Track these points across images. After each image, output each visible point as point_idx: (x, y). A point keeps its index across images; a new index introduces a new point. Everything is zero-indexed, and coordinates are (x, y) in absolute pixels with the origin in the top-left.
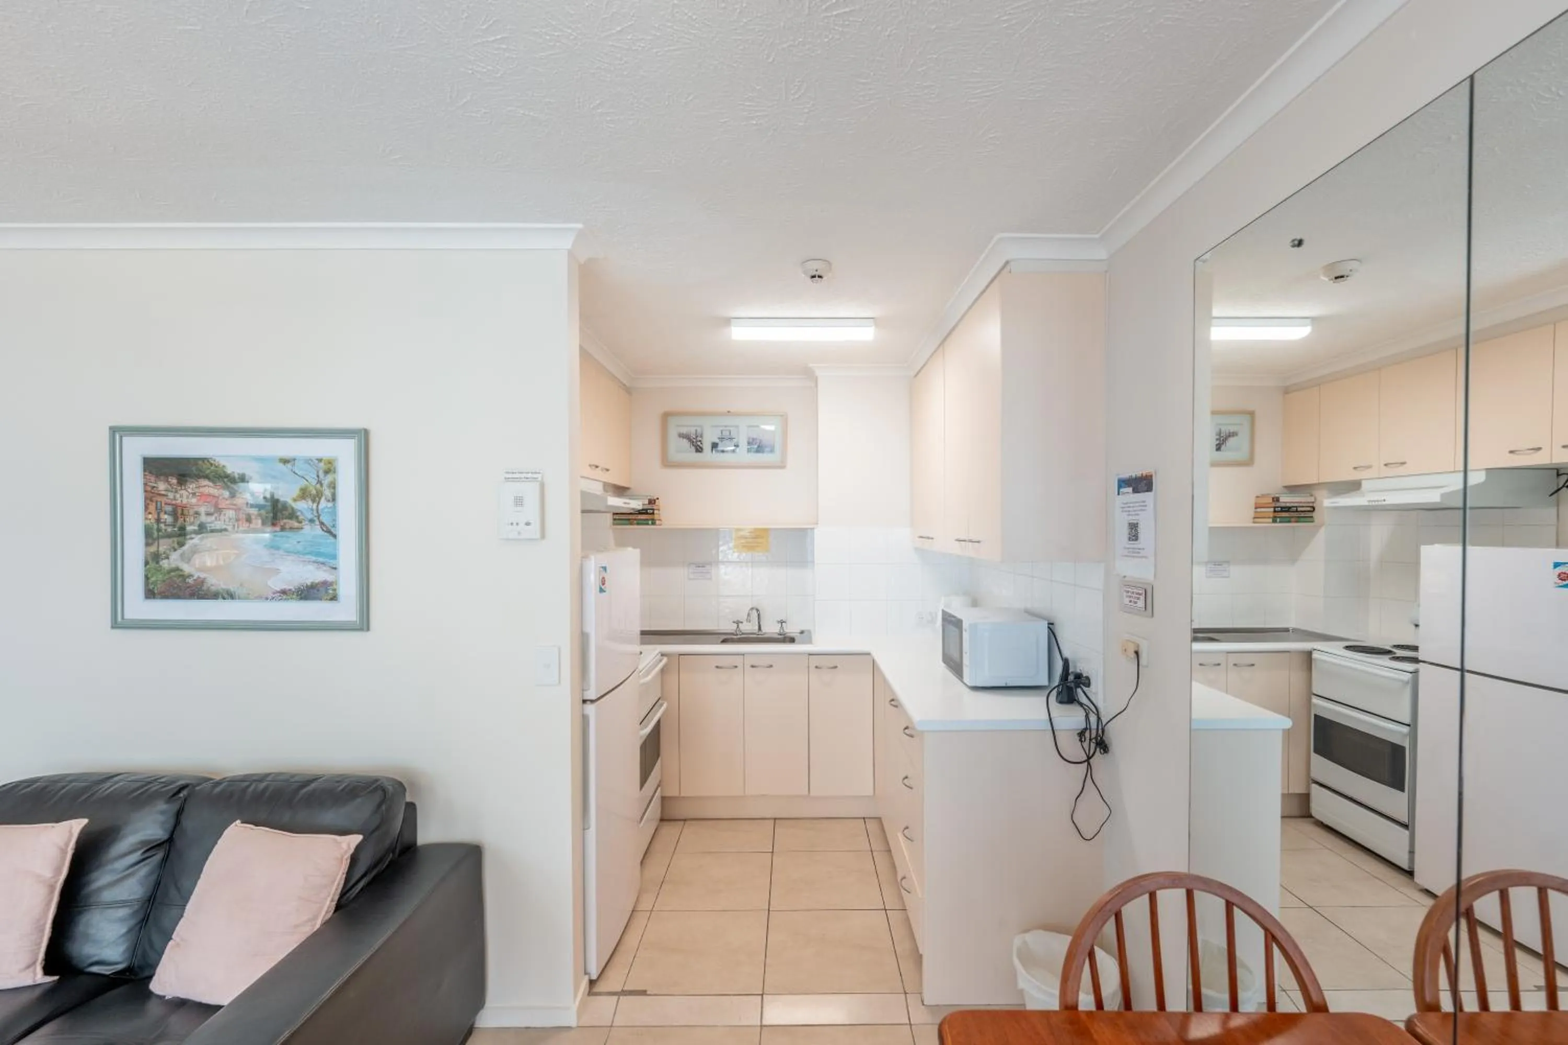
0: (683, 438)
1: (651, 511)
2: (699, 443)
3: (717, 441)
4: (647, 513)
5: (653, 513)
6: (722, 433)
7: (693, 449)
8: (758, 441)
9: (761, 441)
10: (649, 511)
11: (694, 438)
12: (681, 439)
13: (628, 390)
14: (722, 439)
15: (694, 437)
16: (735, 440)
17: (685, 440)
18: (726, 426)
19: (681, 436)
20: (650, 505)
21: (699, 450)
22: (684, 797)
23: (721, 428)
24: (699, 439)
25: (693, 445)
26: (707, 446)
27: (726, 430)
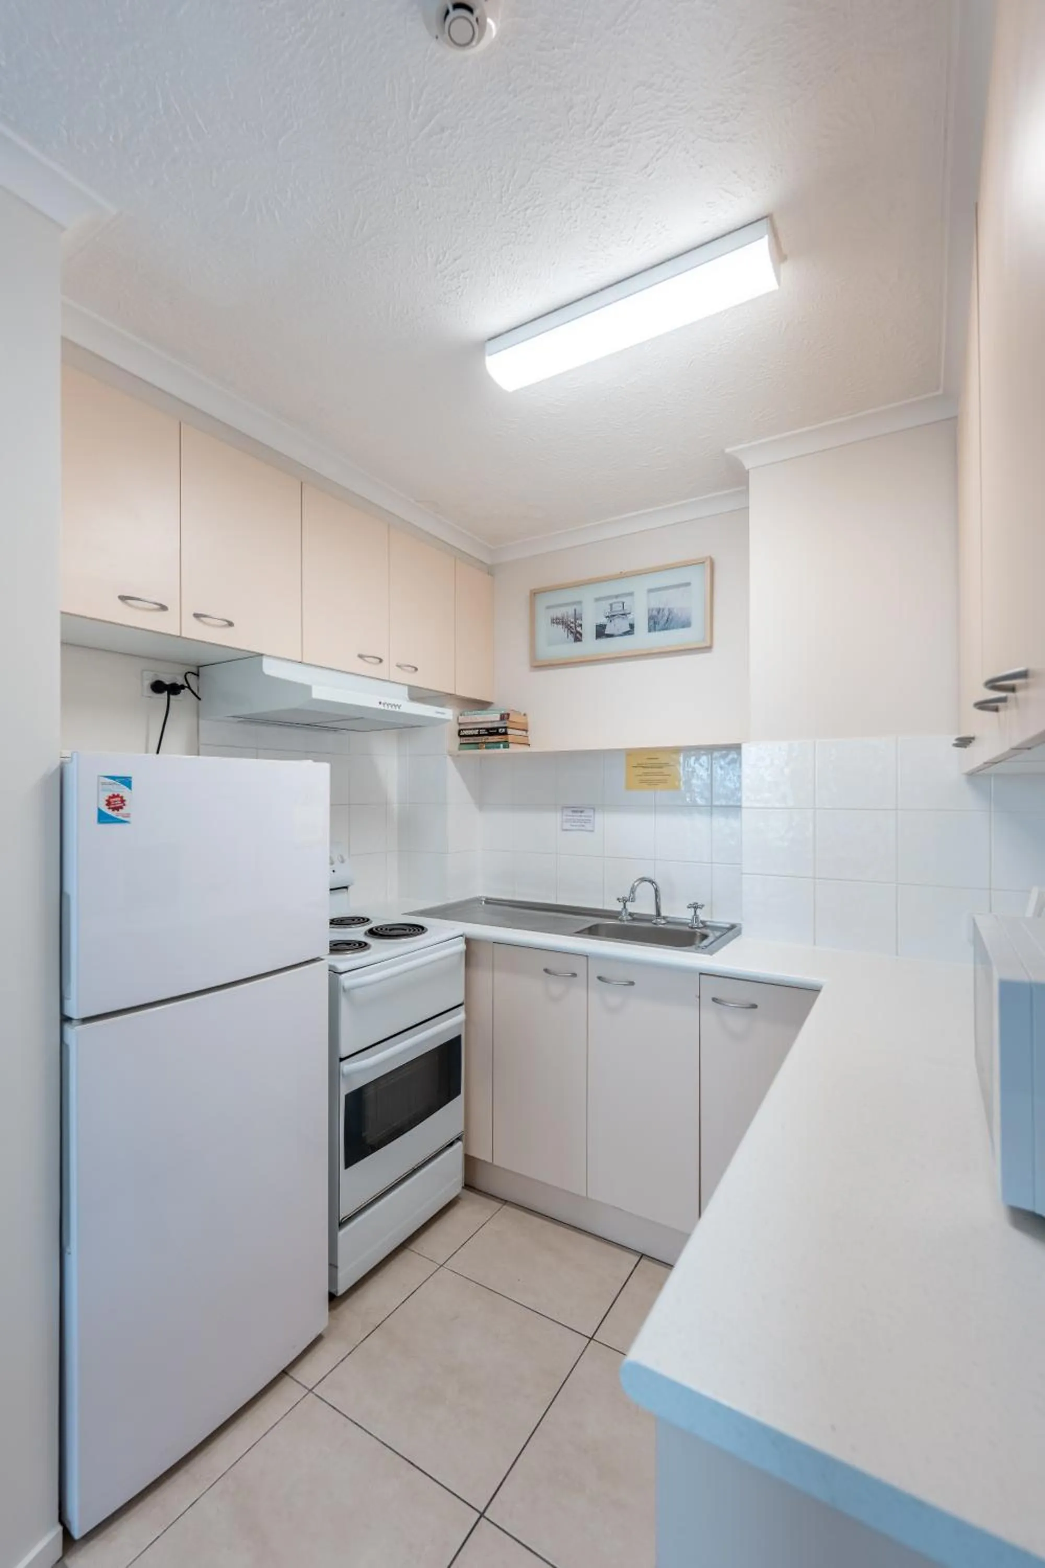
0: (557, 623)
1: (504, 730)
2: (579, 629)
3: (603, 621)
4: (498, 734)
5: (505, 734)
6: (611, 609)
7: (571, 637)
8: (666, 613)
9: (670, 612)
10: (500, 730)
11: (572, 623)
12: (555, 625)
13: (491, 571)
14: (611, 617)
15: (572, 620)
16: (630, 617)
17: (560, 626)
18: (617, 597)
19: (556, 621)
20: (503, 722)
21: (578, 637)
22: (496, 1166)
23: (611, 601)
24: (579, 622)
25: (572, 632)
26: (589, 631)
27: (618, 602)
